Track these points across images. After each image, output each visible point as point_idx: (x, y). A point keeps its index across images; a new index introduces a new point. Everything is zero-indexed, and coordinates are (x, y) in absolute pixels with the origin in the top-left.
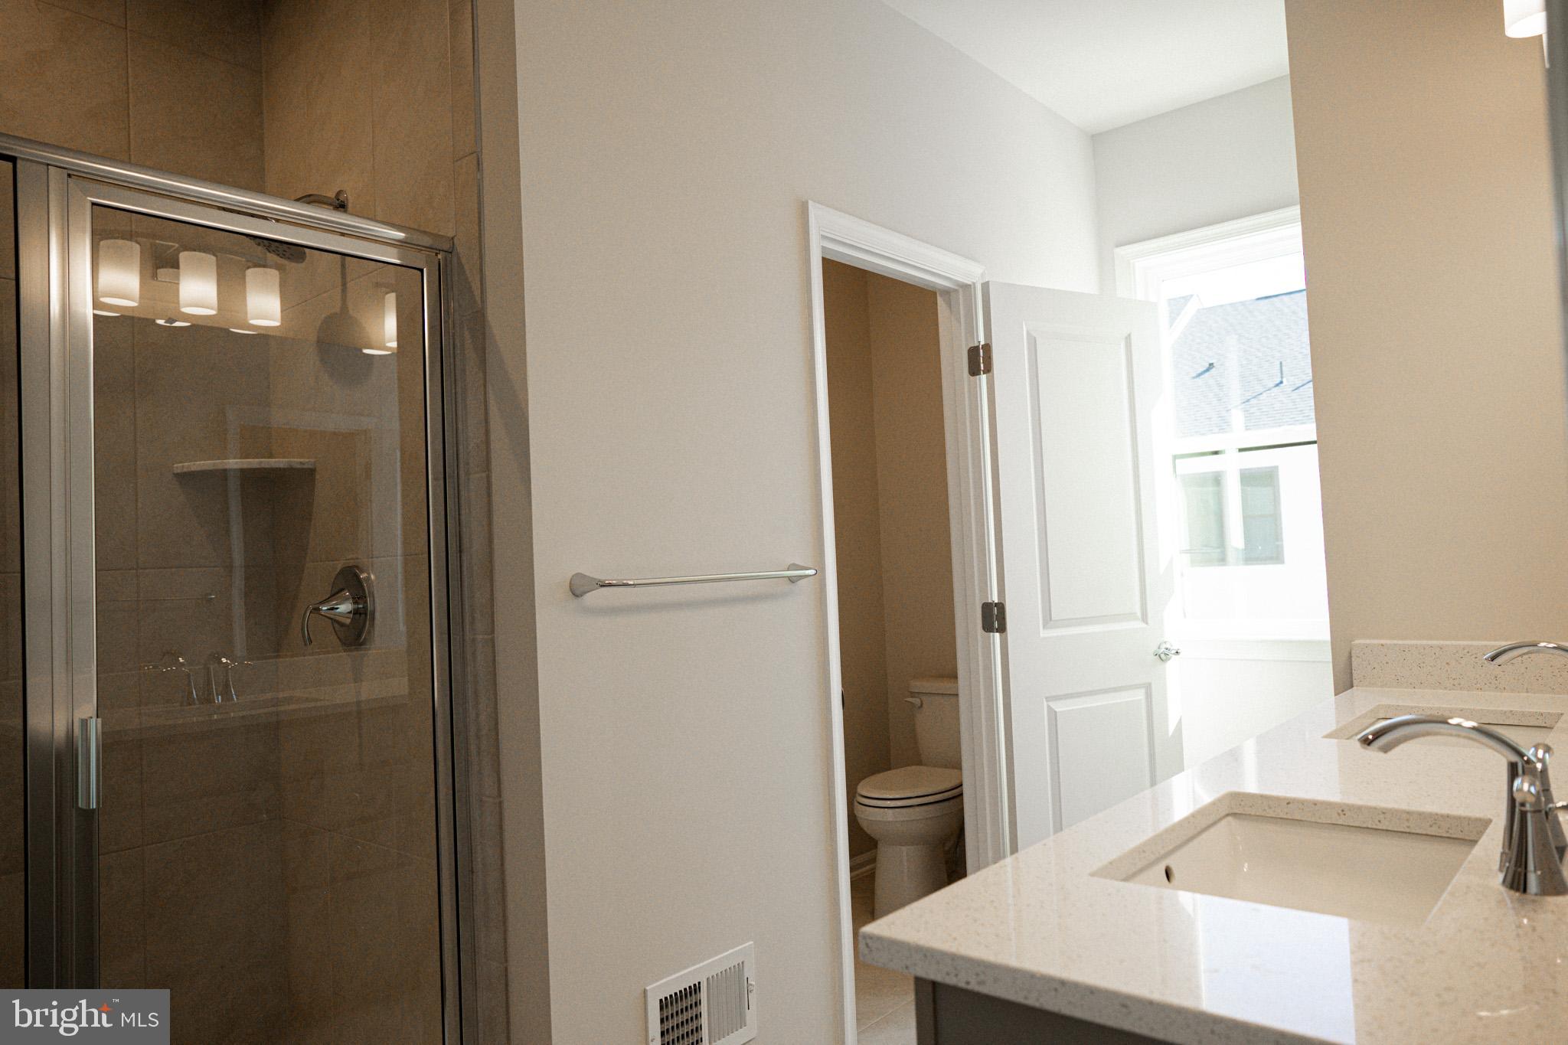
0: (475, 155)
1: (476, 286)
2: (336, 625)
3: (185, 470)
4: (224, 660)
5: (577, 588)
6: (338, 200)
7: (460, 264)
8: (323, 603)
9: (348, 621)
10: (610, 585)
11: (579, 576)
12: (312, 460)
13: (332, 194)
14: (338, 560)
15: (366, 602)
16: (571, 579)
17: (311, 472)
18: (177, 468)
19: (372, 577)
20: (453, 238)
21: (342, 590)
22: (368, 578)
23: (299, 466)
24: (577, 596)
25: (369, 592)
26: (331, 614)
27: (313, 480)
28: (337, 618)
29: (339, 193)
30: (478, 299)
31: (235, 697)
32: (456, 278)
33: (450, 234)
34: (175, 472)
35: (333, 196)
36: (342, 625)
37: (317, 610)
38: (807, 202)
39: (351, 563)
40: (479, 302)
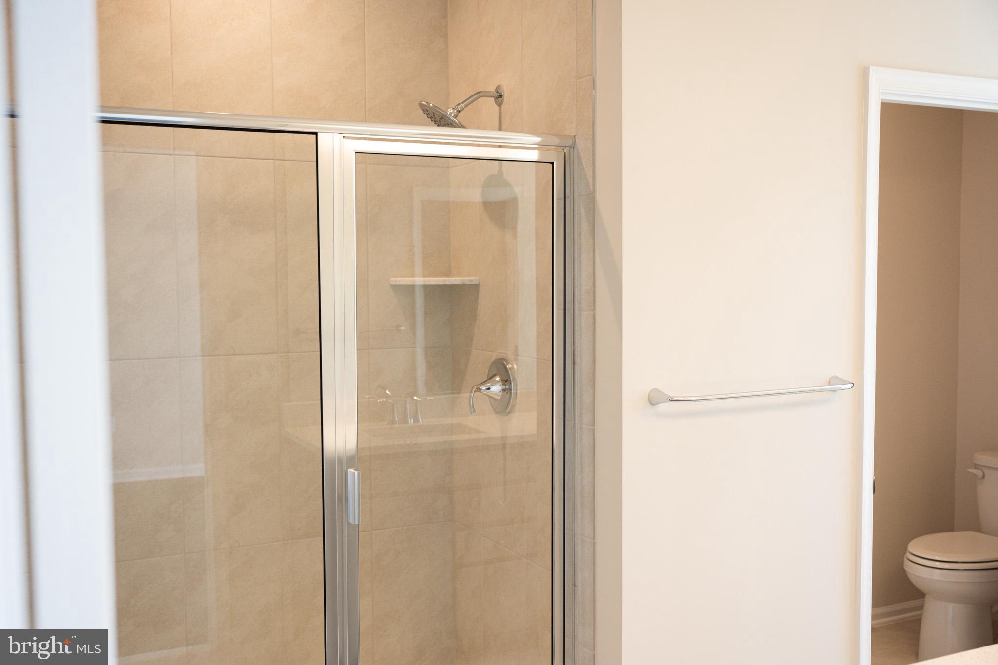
0: (591, 77)
1: (589, 175)
2: (492, 400)
3: (397, 283)
4: (415, 398)
5: (653, 400)
6: (497, 92)
7: (579, 157)
8: (483, 383)
9: (499, 398)
10: (678, 400)
11: (656, 390)
12: (477, 278)
13: (492, 89)
14: (493, 352)
15: (510, 384)
16: (650, 392)
17: (476, 287)
18: (392, 280)
19: (515, 367)
20: (575, 136)
21: (494, 375)
22: (512, 368)
23: (468, 283)
24: (653, 405)
25: (513, 379)
26: (487, 392)
27: (478, 292)
28: (493, 395)
29: (498, 87)
30: (591, 184)
31: (420, 420)
32: (576, 167)
33: (573, 134)
34: (392, 283)
35: (494, 90)
36: (495, 400)
37: (479, 390)
38: (869, 67)
39: (501, 356)
40: (592, 188)
